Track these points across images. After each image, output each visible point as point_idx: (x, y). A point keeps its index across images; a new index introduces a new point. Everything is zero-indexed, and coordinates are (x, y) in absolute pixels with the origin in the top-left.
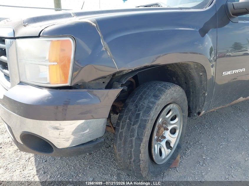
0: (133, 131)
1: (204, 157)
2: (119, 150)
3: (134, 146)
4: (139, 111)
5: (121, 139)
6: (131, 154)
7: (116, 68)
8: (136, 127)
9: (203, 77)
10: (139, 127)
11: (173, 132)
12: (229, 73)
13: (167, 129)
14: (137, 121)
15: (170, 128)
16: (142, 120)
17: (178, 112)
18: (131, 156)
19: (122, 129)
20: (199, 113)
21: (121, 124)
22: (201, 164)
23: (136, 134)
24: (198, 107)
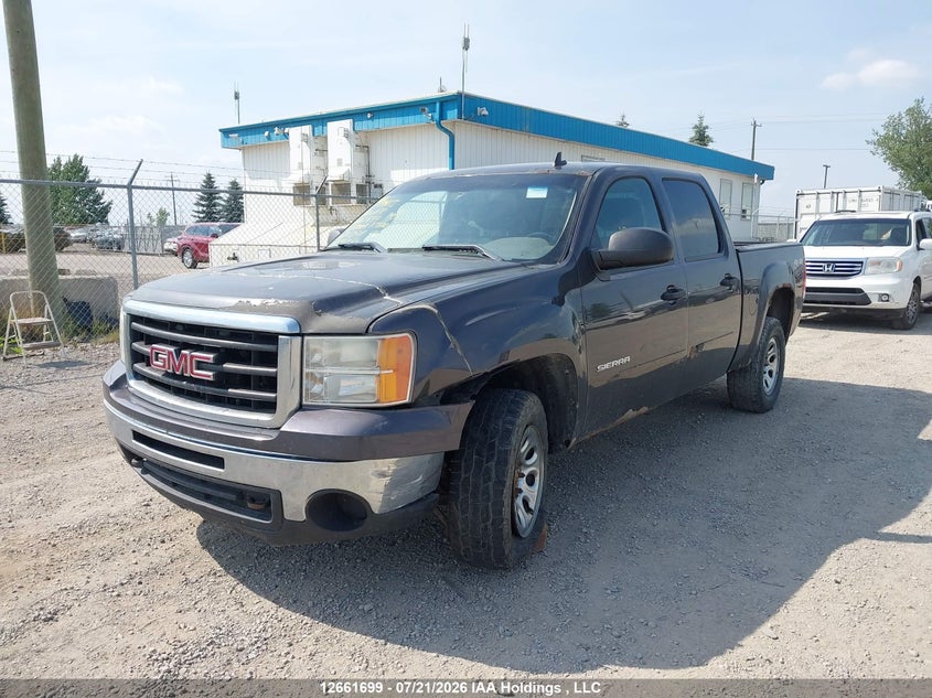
0: (488, 470)
1: (585, 530)
2: (463, 512)
3: (492, 497)
4: (492, 438)
5: (466, 491)
6: (487, 510)
7: (468, 370)
8: (492, 464)
9: (570, 376)
10: (498, 463)
11: (531, 481)
12: (607, 366)
13: (523, 475)
14: (493, 455)
15: (526, 472)
16: (499, 452)
17: (536, 443)
18: (488, 515)
19: (466, 472)
20: (568, 443)
21: (463, 464)
22: (583, 540)
23: (493, 475)
24: (565, 432)
